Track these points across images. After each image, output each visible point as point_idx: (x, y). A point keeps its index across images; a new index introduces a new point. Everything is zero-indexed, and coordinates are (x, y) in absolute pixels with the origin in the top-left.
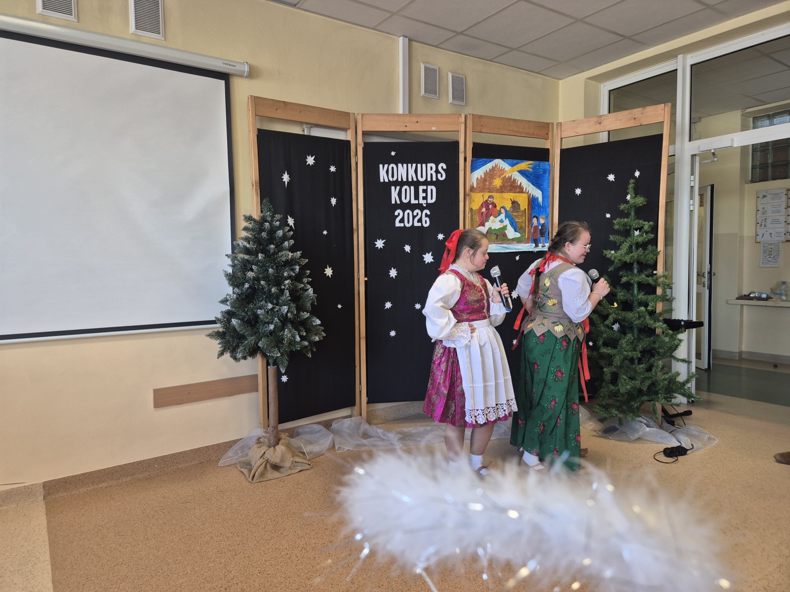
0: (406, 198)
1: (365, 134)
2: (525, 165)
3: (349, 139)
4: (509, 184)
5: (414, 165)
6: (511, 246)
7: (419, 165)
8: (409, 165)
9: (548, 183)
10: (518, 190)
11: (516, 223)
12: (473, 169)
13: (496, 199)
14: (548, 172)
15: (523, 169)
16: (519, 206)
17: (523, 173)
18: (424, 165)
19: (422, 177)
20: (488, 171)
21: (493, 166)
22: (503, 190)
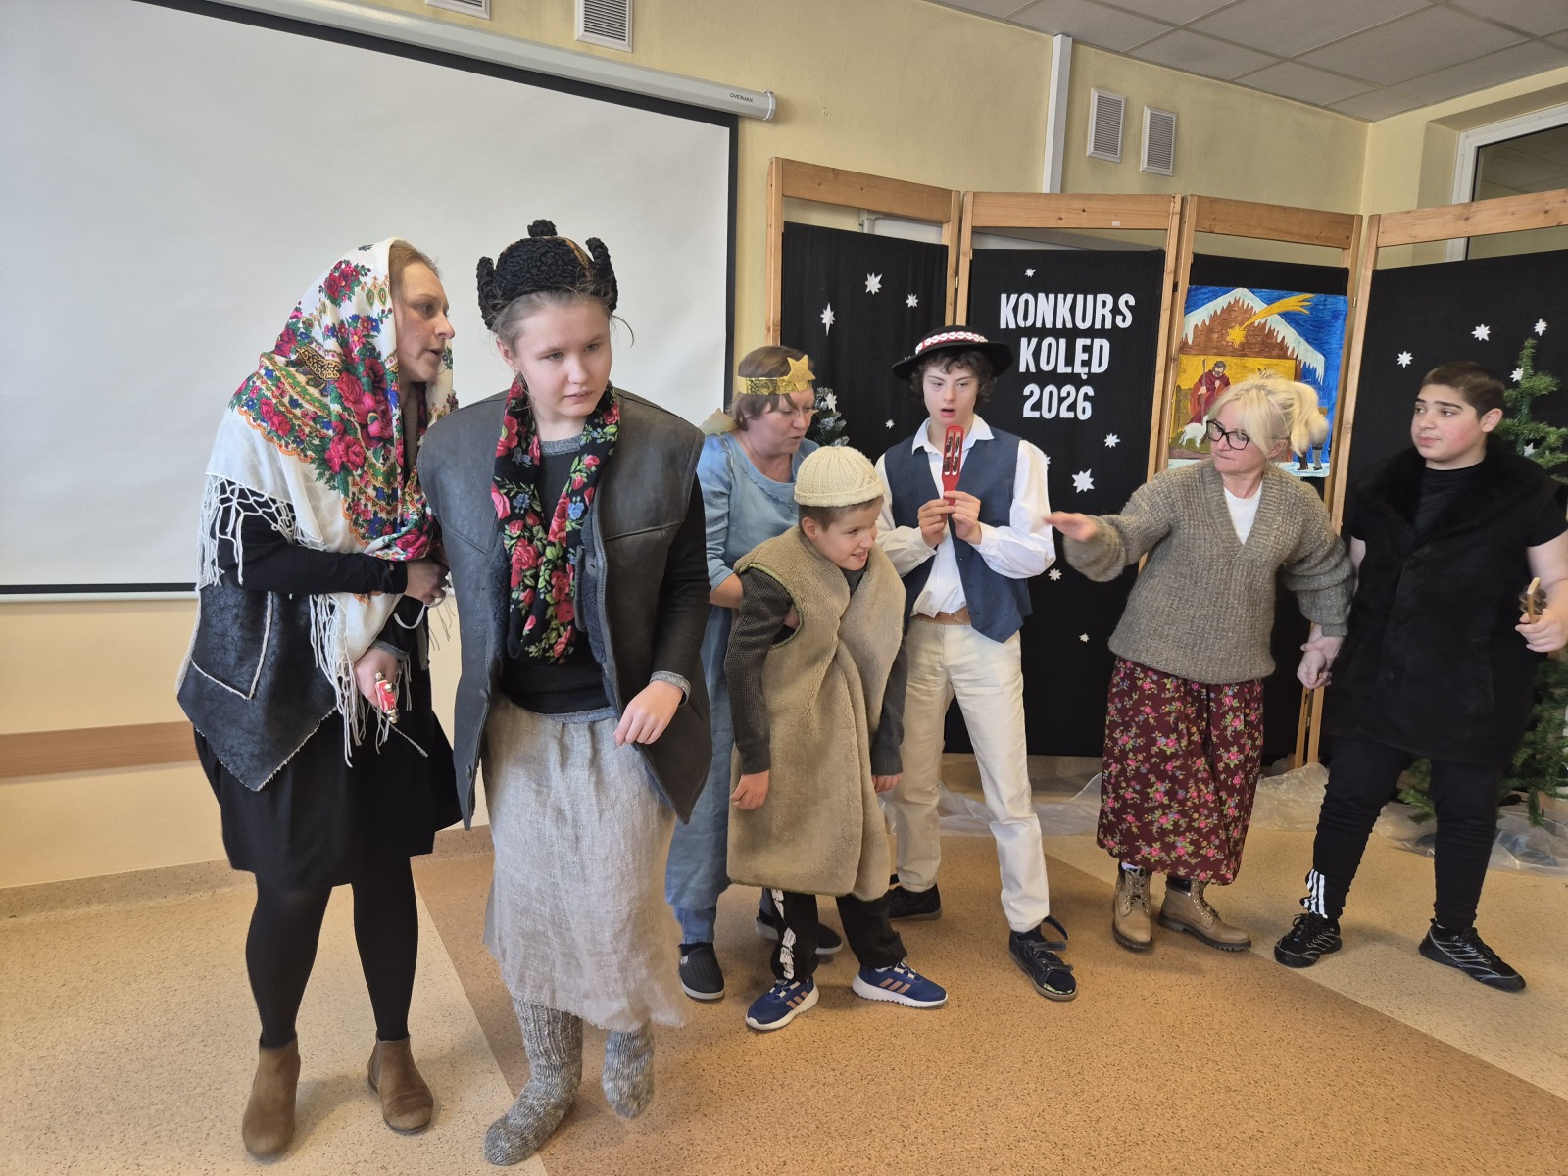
0: (1048, 362)
1: (977, 232)
2: (1295, 301)
3: (945, 241)
4: (1260, 339)
5: (1070, 297)
7: (1080, 298)
8: (1061, 296)
9: (1341, 339)
10: (1276, 352)
12: (1189, 307)
14: (1341, 317)
15: (1290, 308)
17: (1289, 317)
18: (1090, 298)
19: (1084, 320)
20: (1219, 313)
21: (1230, 303)
22: (1246, 351)
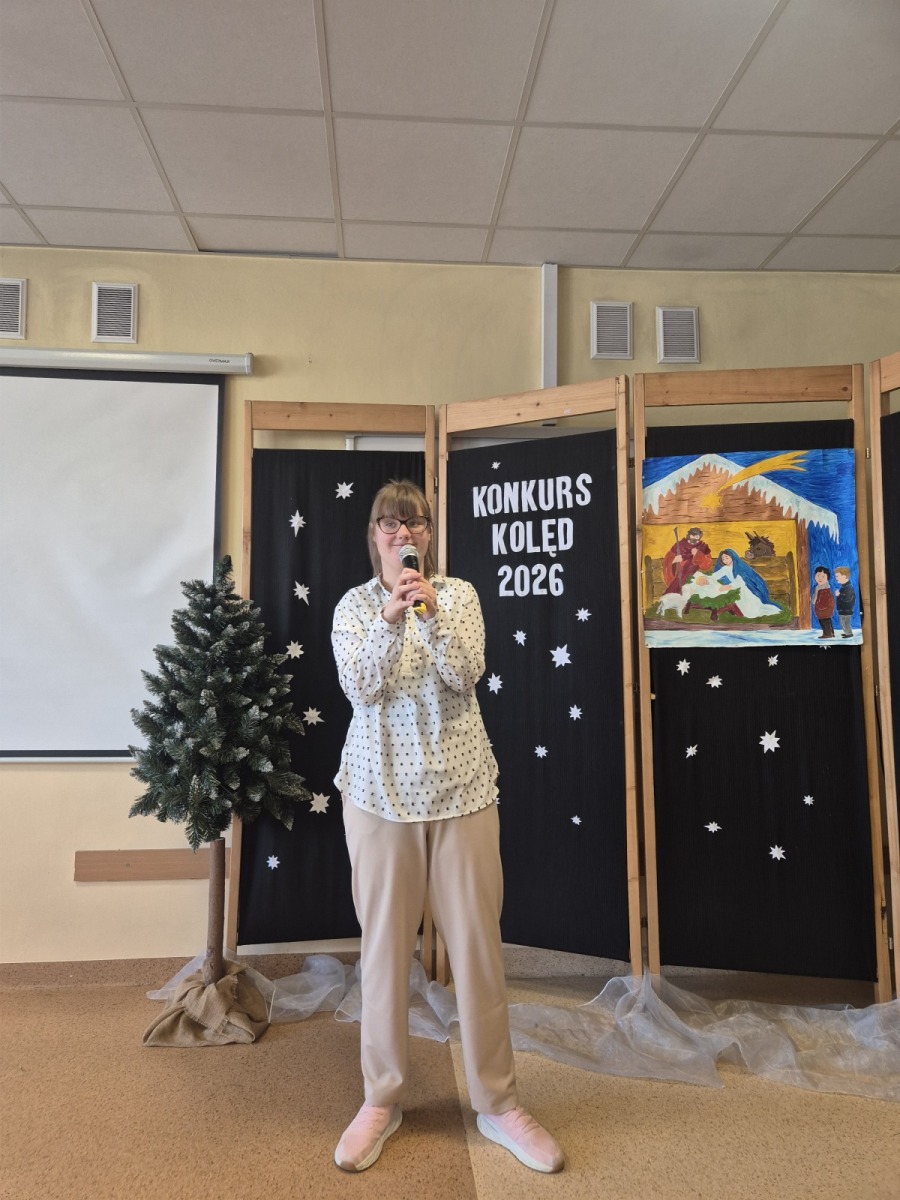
0: (517, 545)
2: (783, 460)
3: (424, 449)
4: (742, 502)
5: (532, 483)
6: (754, 634)
8: (524, 483)
9: (853, 493)
10: (766, 514)
11: (765, 584)
12: (647, 482)
13: (709, 535)
14: (849, 471)
15: (778, 468)
16: (772, 546)
17: (775, 476)
18: (551, 481)
19: (547, 503)
20: (687, 481)
21: (698, 469)
22: (726, 516)
